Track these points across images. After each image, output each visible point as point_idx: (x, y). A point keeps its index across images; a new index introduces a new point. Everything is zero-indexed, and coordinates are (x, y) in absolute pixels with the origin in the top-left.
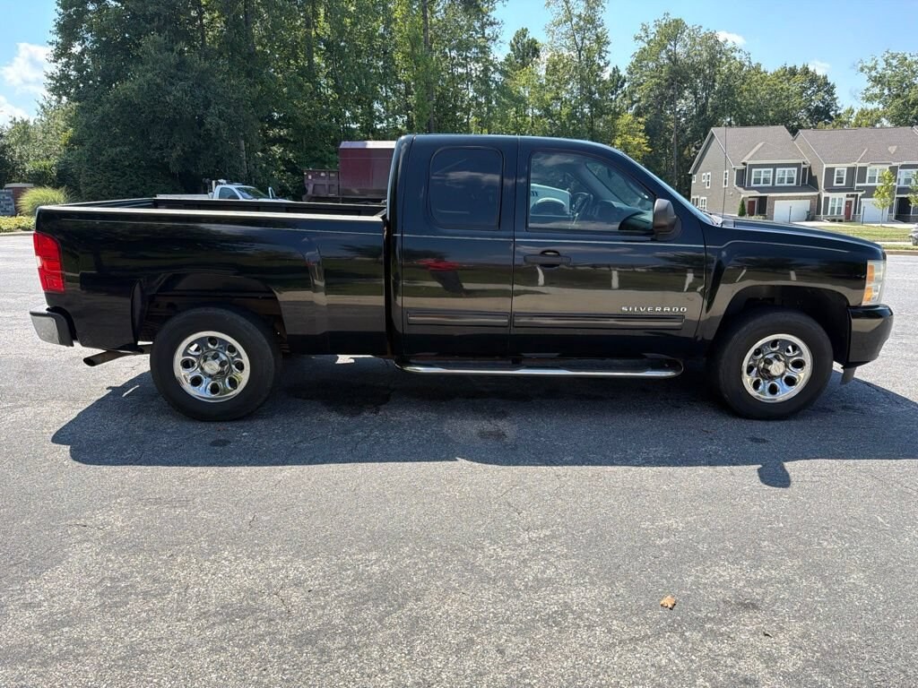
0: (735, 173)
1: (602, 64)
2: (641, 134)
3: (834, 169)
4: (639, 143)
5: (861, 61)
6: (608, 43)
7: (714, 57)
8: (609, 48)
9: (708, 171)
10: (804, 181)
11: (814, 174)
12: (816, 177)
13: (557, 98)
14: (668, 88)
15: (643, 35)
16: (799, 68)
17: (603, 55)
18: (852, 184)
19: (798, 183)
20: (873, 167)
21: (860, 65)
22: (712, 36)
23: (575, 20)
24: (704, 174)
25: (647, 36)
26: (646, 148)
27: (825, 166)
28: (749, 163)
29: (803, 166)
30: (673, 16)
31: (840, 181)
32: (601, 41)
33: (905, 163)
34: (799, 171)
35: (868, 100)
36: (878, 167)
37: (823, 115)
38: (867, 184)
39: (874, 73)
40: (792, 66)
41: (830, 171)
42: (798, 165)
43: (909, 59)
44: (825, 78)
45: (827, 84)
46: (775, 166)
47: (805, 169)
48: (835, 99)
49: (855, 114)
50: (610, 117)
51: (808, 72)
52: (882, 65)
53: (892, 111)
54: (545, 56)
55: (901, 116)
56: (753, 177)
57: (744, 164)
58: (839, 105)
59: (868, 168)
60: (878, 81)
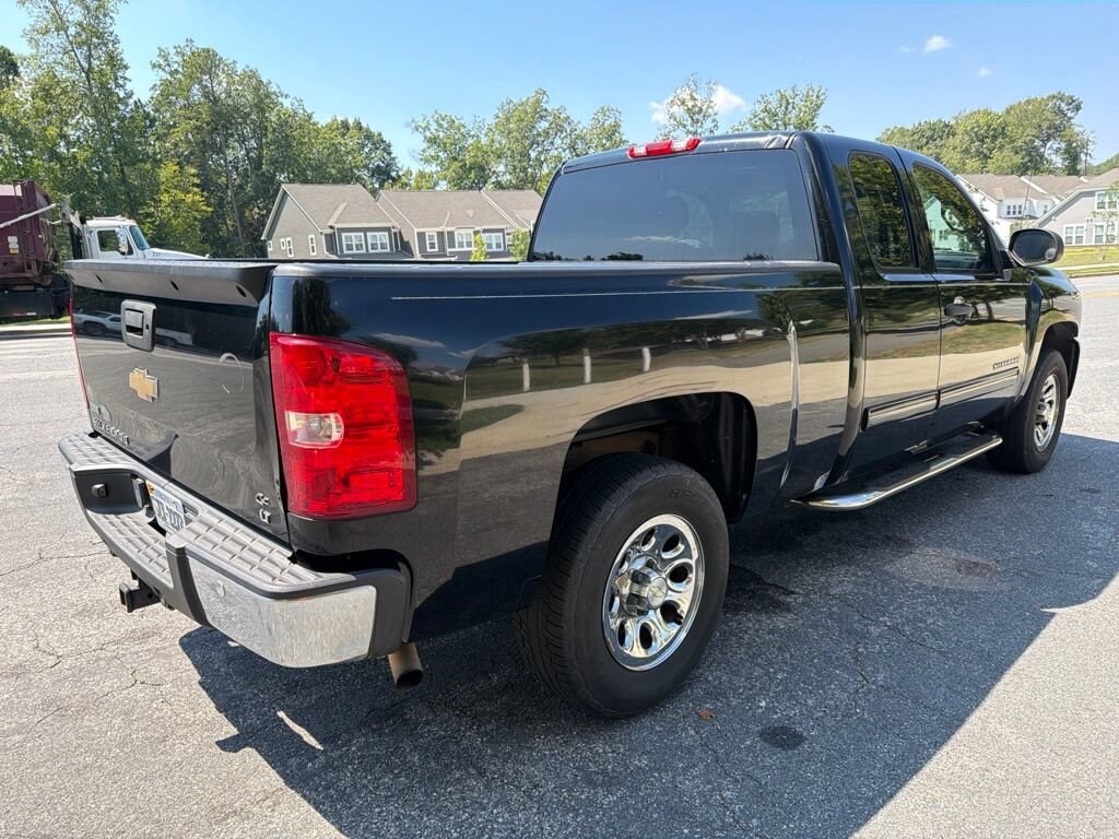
0: (323, 237)
1: (122, 95)
2: (196, 189)
3: (424, 233)
4: (193, 202)
5: (413, 121)
6: (126, 67)
7: (261, 101)
8: (128, 74)
9: (288, 236)
10: (397, 247)
11: (406, 240)
12: (408, 242)
13: (64, 136)
14: (211, 133)
15: (162, 62)
16: (351, 122)
17: (121, 82)
18: (444, 250)
19: (392, 249)
20: (460, 231)
21: (414, 125)
22: (253, 75)
23: (72, 31)
24: (282, 240)
25: (169, 65)
26: (204, 208)
27: (416, 230)
28: (337, 226)
29: (393, 230)
30: (200, 44)
31: (432, 246)
32: (115, 62)
33: (486, 227)
34: (390, 235)
35: (427, 161)
36: (464, 232)
37: (385, 175)
38: (457, 249)
39: (428, 134)
40: (343, 119)
41: (421, 236)
42: (387, 229)
43: (457, 122)
44: (380, 135)
45: (383, 142)
46: (365, 230)
47: (395, 234)
48: (394, 159)
49: (414, 176)
50: (148, 166)
51: (361, 128)
52: (434, 127)
53: (450, 174)
54: (27, 75)
55: (461, 178)
56: (344, 243)
57: (331, 227)
58: (399, 165)
59: (456, 233)
60: (433, 141)
